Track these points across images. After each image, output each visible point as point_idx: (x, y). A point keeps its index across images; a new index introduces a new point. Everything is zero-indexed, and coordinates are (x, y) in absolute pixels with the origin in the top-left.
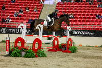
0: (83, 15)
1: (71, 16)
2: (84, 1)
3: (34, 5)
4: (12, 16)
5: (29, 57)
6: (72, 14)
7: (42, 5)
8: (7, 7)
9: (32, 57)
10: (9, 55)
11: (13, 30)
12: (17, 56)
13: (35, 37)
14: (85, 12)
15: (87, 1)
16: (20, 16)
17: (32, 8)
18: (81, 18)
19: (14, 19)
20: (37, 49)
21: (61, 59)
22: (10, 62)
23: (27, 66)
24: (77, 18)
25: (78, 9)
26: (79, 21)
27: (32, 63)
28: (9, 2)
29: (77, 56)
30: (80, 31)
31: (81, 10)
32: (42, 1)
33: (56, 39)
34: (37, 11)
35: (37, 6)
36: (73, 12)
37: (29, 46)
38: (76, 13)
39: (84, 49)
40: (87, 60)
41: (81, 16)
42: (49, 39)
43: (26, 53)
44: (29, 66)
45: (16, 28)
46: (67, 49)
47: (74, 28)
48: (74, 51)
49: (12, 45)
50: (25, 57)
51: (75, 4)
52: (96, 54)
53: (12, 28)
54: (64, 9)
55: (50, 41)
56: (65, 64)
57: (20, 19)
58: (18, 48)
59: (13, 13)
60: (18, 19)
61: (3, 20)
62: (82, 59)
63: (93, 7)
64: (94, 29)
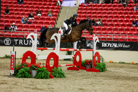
0: (114, 21)
1: (98, 23)
2: (117, 3)
3: (48, 8)
4: (19, 22)
5: (42, 78)
6: (100, 20)
7: (59, 8)
8: (12, 10)
9: (46, 78)
10: (15, 75)
11: (21, 42)
12: (25, 77)
13: (49, 51)
14: (117, 17)
15: (120, 2)
16: (30, 23)
17: (46, 11)
18: (112, 25)
19: (21, 26)
20: (53, 67)
21: (85, 81)
22: (16, 84)
23: (39, 89)
24: (107, 25)
25: (108, 13)
26: (109, 30)
27: (45, 86)
28: (15, 3)
29: (107, 76)
30: (111, 42)
31: (112, 15)
32: (59, 2)
33: (78, 53)
34: (53, 15)
35: (53, 8)
36: (101, 17)
37: (42, 62)
38: (105, 19)
39: (116, 67)
40: (121, 82)
41: (112, 23)
42: (69, 53)
43: (38, 72)
44: (41, 90)
45: (23, 38)
46: (93, 66)
47: (102, 39)
48: (103, 69)
49: (19, 62)
50: (37, 77)
51: (104, 6)
52: (132, 74)
53: (19, 39)
54: (89, 13)
55: (71, 57)
56: (90, 88)
57: (29, 26)
58: (27, 66)
59: (20, 18)
60: (28, 27)
61: (7, 28)
62: (113, 81)
63: (128, 10)
64: (129, 40)
